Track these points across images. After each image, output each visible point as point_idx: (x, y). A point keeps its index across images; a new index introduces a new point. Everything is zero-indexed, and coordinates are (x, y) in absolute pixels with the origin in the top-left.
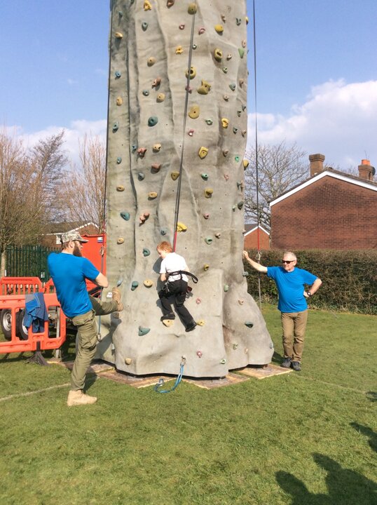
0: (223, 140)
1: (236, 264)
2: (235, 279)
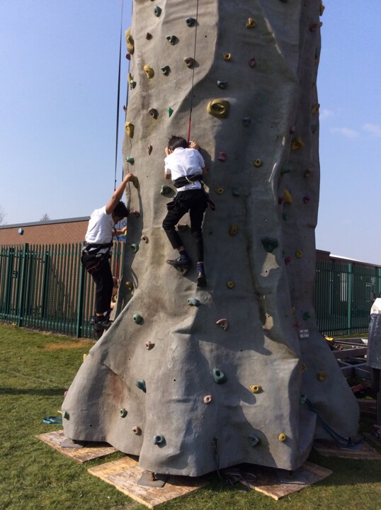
0: (149, 96)
1: (160, 282)
2: (163, 307)
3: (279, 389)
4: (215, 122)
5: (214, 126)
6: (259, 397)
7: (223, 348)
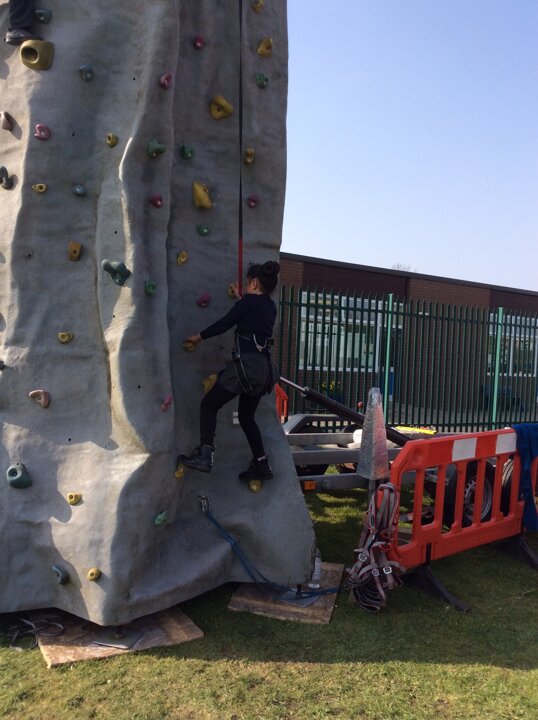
3: (105, 500)
4: (31, 78)
5: (29, 84)
6: (76, 510)
7: (39, 436)
